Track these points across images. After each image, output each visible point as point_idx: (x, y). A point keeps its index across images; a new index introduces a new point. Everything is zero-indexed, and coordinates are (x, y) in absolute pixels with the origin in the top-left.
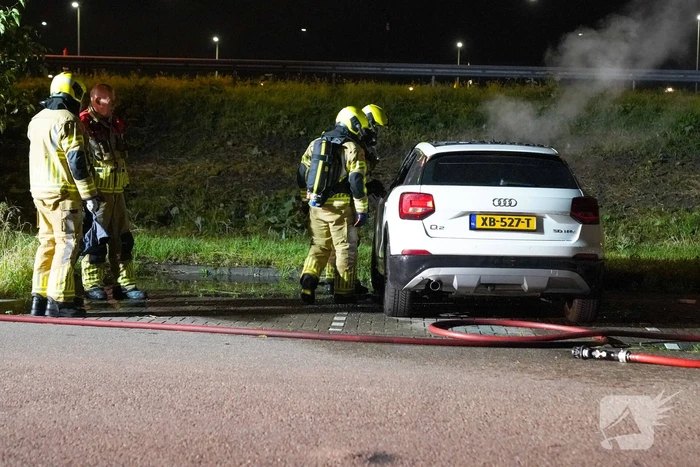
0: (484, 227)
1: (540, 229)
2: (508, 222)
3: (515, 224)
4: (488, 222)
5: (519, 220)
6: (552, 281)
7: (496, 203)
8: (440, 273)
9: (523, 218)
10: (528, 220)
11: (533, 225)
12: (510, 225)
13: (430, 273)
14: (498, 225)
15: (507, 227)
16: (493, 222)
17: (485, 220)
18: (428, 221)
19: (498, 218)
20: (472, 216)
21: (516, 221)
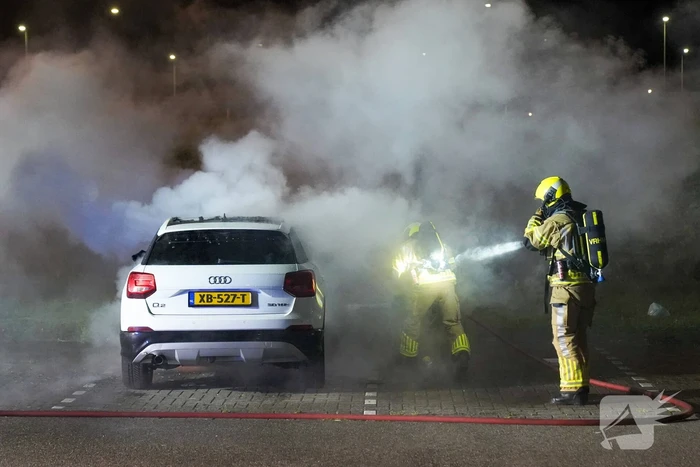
0: (202, 303)
1: (255, 304)
2: (225, 298)
3: (230, 299)
4: (205, 299)
5: (235, 296)
6: (267, 353)
7: (212, 280)
8: (162, 349)
9: (239, 294)
10: (243, 296)
11: (249, 299)
12: (226, 301)
13: (153, 349)
14: (215, 302)
15: (223, 303)
16: (210, 298)
17: (202, 297)
18: (151, 299)
19: (215, 295)
20: (191, 294)
21: (232, 297)
